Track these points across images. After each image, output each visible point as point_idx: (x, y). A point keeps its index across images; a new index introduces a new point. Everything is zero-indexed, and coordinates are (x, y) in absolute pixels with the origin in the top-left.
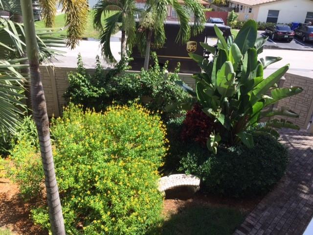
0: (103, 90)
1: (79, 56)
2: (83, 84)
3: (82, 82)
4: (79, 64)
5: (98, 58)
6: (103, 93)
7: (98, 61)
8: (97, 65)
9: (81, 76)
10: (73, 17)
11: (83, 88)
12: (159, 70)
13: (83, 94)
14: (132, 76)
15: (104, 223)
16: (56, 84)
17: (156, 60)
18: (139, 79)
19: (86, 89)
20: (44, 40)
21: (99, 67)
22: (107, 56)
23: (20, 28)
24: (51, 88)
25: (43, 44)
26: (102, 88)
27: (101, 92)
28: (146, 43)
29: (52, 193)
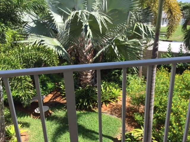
0: (182, 64)
1: (170, 45)
4: (169, 49)
5: (182, 46)
6: (181, 66)
7: (181, 47)
8: (180, 50)
9: (169, 55)
10: (172, 21)
13: (168, 65)
15: (174, 128)
21: (181, 51)
22: (187, 46)
27: (180, 65)
29: (151, 98)
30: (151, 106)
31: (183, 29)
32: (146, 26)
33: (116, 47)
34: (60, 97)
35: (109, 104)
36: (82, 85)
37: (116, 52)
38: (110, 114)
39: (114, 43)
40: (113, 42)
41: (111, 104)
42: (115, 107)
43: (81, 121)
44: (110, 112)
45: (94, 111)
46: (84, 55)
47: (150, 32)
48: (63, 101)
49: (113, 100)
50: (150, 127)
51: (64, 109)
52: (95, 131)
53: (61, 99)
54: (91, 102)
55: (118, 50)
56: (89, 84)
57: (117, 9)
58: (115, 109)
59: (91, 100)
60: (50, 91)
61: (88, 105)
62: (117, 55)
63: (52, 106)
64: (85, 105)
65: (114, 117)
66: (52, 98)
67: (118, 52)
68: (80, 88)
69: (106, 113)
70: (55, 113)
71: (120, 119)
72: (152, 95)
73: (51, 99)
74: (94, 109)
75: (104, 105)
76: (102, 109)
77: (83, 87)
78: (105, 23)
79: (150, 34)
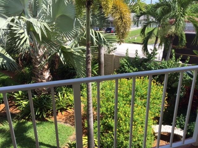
1: (127, 50)
2: (126, 65)
3: (126, 64)
4: (127, 54)
5: (137, 51)
7: (136, 53)
11: (126, 67)
12: (174, 61)
14: (155, 63)
16: (114, 65)
17: (174, 54)
18: (159, 65)
19: (127, 68)
20: (107, 39)
21: (137, 56)
23: (97, 34)
24: (112, 66)
25: (106, 41)
26: (136, 68)
27: (135, 70)
28: (169, 44)
30: (90, 114)
31: (141, 34)
32: (98, 33)
33: (62, 54)
34: (13, 107)
35: (66, 111)
36: (38, 93)
37: (62, 60)
38: (64, 123)
39: (60, 51)
40: (59, 49)
41: (67, 112)
42: (71, 114)
43: (31, 132)
44: (65, 120)
45: (47, 121)
46: (38, 61)
47: (101, 38)
48: (16, 111)
49: (70, 107)
50: (91, 134)
51: (15, 121)
52: (43, 142)
53: (14, 109)
54: (44, 110)
55: (64, 57)
56: (45, 91)
57: (65, 14)
58: (70, 117)
59: (45, 109)
60: (1, 101)
61: (41, 115)
62: (63, 62)
63: (2, 117)
64: (36, 114)
65: (68, 125)
66: (4, 109)
67: (64, 60)
68: (35, 96)
69: (60, 122)
70: (3, 125)
71: (73, 127)
72: (90, 103)
73: (2, 110)
74: (48, 119)
75: (59, 113)
76: (57, 117)
77: (39, 95)
78: (44, 30)
79: (102, 40)
